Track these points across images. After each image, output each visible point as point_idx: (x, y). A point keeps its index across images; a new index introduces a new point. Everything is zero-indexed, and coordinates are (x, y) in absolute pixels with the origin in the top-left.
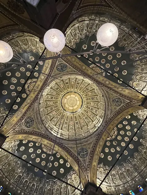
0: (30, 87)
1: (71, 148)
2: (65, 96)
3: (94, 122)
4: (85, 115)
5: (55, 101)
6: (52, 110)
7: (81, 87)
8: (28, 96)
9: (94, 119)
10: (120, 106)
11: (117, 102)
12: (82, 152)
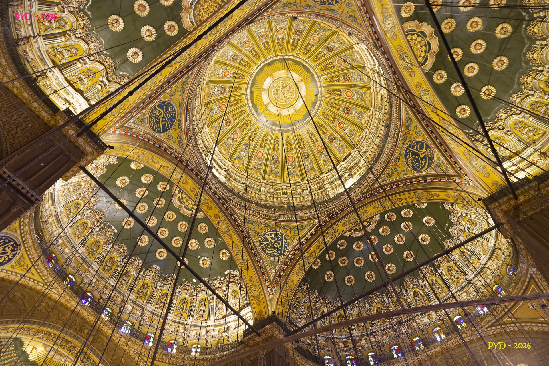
0: (419, 39)
1: (185, 83)
2: (310, 80)
4: (236, 119)
8: (402, 21)
9: (223, 148)
10: (260, 250)
11: (274, 244)
12: (166, 115)
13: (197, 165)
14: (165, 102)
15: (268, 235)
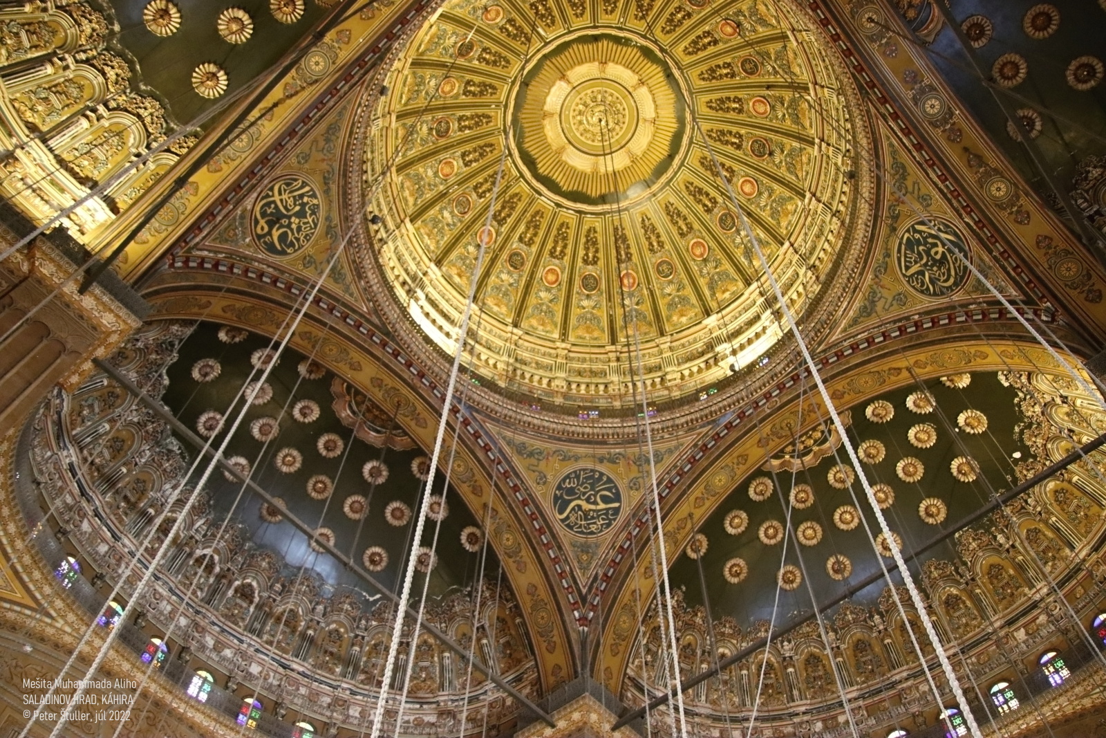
1: (520, 449)
2: (559, 60)
3: (712, 321)
4: (661, 244)
5: (477, 79)
6: (442, 142)
7: (708, 33)
9: (719, 296)
10: (942, 301)
11: (933, 259)
12: (584, 494)
13: (709, 423)
14: (555, 494)
15: (907, 268)
